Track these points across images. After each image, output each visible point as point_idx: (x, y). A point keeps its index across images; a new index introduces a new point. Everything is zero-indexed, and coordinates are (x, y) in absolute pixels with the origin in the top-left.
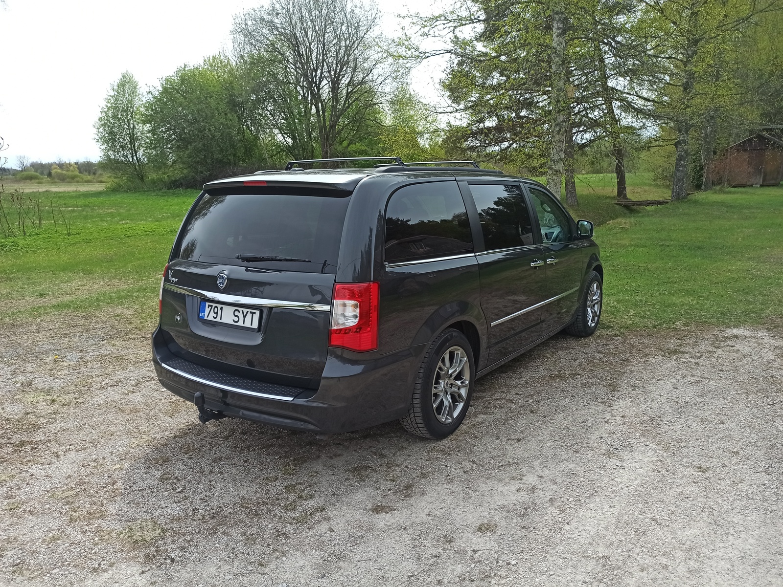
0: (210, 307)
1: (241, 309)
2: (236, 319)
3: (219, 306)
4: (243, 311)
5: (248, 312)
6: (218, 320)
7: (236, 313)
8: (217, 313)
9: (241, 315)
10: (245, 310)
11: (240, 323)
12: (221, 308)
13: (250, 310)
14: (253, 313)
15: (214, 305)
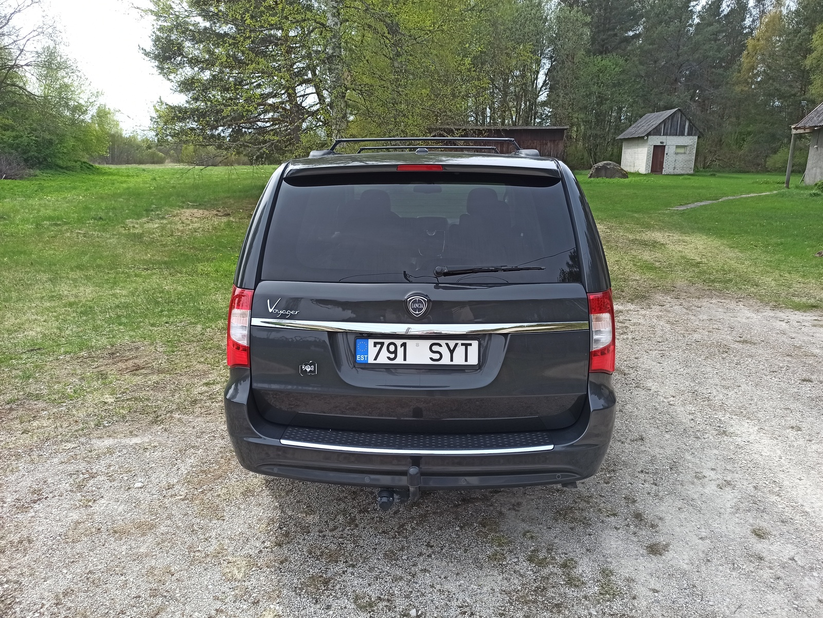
0: (379, 346)
1: (443, 342)
2: (437, 356)
3: (399, 342)
4: (447, 344)
5: (456, 345)
6: (399, 360)
7: (435, 348)
8: (395, 352)
9: (444, 351)
10: (452, 343)
11: (446, 360)
12: (404, 345)
13: (460, 342)
14: (466, 345)
15: (387, 342)
